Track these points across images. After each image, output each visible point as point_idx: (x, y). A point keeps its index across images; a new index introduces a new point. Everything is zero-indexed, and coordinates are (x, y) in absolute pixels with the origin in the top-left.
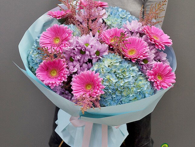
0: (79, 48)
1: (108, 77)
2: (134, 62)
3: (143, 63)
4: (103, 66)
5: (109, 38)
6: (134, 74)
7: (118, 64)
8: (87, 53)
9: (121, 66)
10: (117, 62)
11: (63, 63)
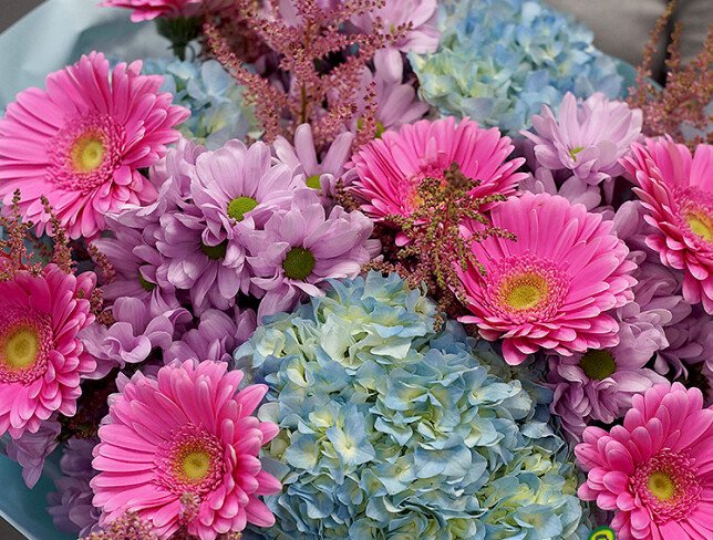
0: (188, 221)
1: (321, 420)
2: (513, 361)
3: (574, 375)
4: (309, 347)
5: (409, 174)
6: (488, 437)
7: (401, 352)
8: (233, 256)
9: (419, 370)
10: (396, 341)
11: (74, 303)
